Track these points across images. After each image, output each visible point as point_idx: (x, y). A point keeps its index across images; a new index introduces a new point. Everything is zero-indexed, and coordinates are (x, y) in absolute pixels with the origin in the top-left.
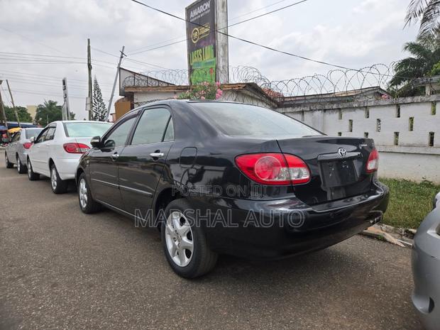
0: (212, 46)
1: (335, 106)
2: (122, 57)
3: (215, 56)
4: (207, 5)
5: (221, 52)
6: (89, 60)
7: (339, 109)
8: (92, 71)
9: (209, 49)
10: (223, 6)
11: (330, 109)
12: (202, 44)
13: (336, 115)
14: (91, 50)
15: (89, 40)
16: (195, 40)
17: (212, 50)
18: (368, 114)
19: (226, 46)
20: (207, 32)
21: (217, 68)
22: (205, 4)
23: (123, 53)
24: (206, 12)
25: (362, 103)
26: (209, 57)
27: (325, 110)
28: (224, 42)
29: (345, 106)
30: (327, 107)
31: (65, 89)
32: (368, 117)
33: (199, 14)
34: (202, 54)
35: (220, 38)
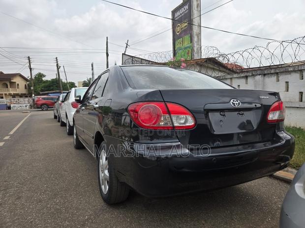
0: (189, 35)
1: (273, 71)
2: (127, 47)
3: (191, 42)
4: (186, 7)
5: (195, 39)
6: (107, 50)
7: (277, 73)
8: (109, 57)
9: (187, 38)
10: (197, 7)
11: (268, 74)
12: (183, 35)
13: (274, 78)
14: (108, 44)
15: (107, 37)
16: (178, 32)
17: (189, 38)
18: (303, 76)
19: (199, 35)
20: (186, 26)
21: (193, 50)
22: (185, 7)
23: (127, 45)
24: (186, 12)
25: (297, 67)
26: (187, 43)
27: (265, 75)
28: (198, 31)
29: (282, 71)
30: (266, 72)
31: (92, 70)
32: (303, 79)
33: (181, 14)
34: (182, 42)
35: (195, 29)
